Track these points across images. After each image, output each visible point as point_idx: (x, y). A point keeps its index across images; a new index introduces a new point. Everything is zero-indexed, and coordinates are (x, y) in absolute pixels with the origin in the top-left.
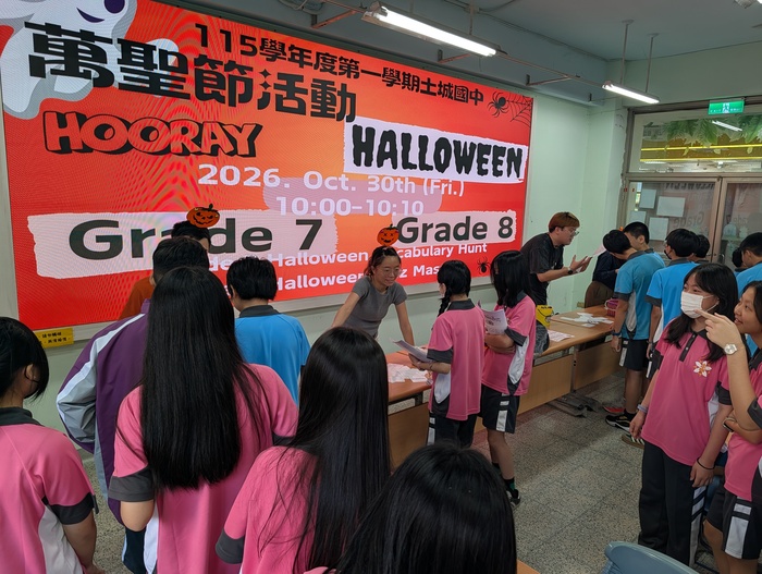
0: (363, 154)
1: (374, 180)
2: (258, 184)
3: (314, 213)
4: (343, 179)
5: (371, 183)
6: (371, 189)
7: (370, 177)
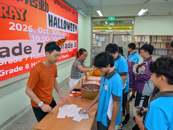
0: (51, 23)
1: (53, 31)
2: (27, 31)
3: (41, 41)
4: (47, 30)
5: (53, 32)
6: (53, 34)
7: (52, 30)
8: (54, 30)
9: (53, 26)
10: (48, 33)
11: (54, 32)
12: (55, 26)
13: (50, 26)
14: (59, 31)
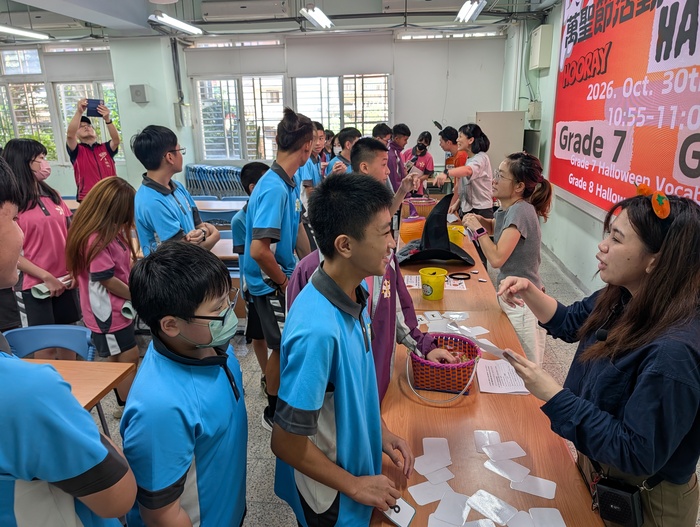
0: (664, 43)
4: (646, 82)
5: (665, 82)
6: (665, 91)
7: (665, 74)
8: (672, 74)
9: (672, 52)
10: (645, 93)
11: (673, 81)
12: (685, 47)
13: (658, 58)
14: (698, 69)
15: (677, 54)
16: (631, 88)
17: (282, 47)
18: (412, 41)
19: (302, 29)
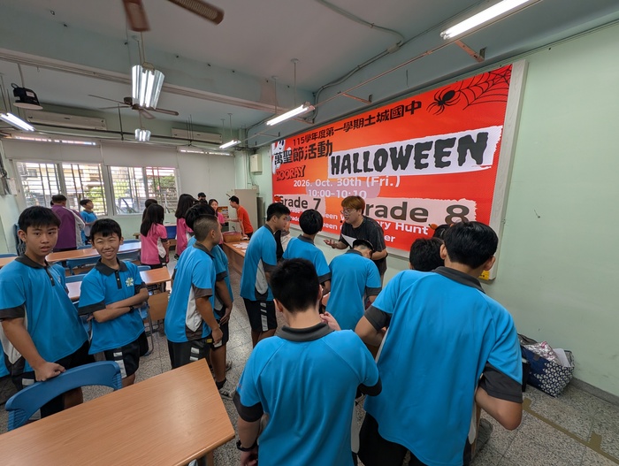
0: (335, 168)
3: (318, 196)
4: (328, 181)
5: (338, 182)
6: (339, 185)
7: (338, 179)
8: (341, 179)
10: (329, 185)
11: (342, 182)
12: (346, 171)
13: (333, 173)
14: (354, 179)
15: (342, 173)
16: (319, 183)
17: (98, 147)
18: (186, 153)
19: (123, 139)
